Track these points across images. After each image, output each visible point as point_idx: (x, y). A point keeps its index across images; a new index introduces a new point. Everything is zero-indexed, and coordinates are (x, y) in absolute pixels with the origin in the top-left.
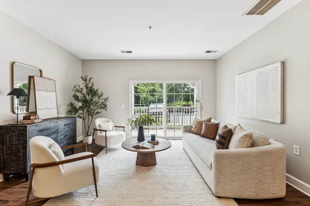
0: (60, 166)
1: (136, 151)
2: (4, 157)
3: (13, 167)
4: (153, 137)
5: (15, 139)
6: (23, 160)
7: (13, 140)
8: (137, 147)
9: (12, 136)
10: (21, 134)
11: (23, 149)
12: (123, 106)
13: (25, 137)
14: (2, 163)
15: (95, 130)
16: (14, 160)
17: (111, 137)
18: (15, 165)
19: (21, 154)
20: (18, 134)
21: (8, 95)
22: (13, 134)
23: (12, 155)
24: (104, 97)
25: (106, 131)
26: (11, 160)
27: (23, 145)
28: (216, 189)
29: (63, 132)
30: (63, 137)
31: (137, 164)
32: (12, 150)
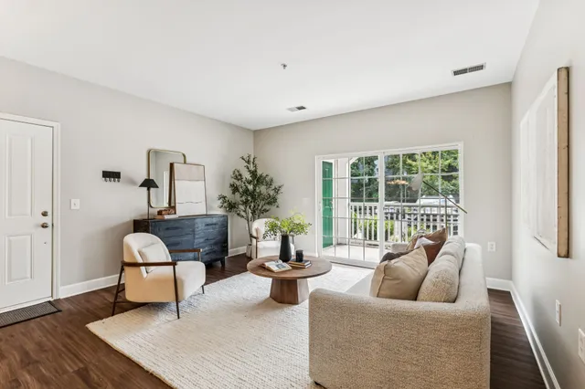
0: (143, 268)
1: (270, 277)
12: (305, 203)
21: (141, 186)
24: (275, 184)
29: (202, 234)
30: (202, 240)
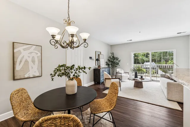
1: (134, 81)
4: (142, 77)
5: (97, 73)
8: (134, 79)
11: (99, 76)
12: (128, 64)
15: (117, 73)
17: (124, 76)
24: (119, 60)
25: (121, 73)
28: (167, 96)
31: (134, 86)
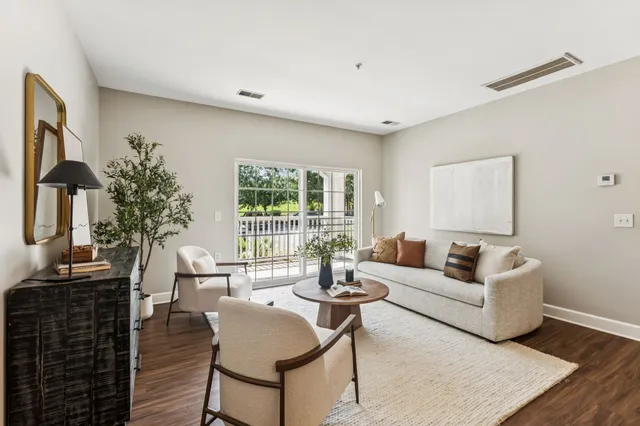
2: (36, 393)
3: (76, 416)
4: (349, 274)
5: (85, 324)
6: (116, 384)
7: (79, 328)
9: (71, 316)
10: (108, 305)
11: (116, 349)
13: (122, 312)
14: (30, 414)
16: (81, 393)
18: (84, 406)
19: (110, 368)
20: (98, 306)
22: (77, 310)
23: (72, 379)
26: (67, 396)
27: (115, 338)
32: (73, 361)
